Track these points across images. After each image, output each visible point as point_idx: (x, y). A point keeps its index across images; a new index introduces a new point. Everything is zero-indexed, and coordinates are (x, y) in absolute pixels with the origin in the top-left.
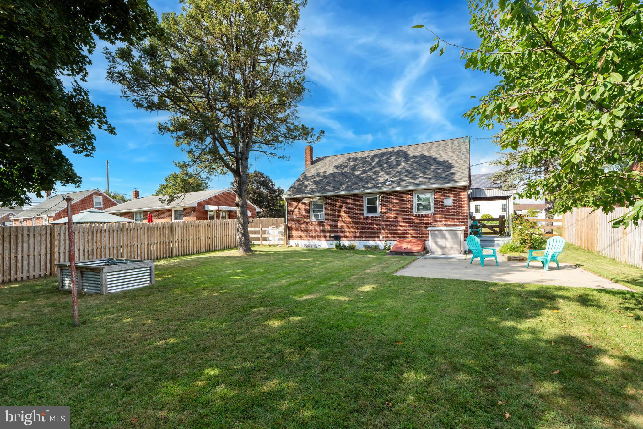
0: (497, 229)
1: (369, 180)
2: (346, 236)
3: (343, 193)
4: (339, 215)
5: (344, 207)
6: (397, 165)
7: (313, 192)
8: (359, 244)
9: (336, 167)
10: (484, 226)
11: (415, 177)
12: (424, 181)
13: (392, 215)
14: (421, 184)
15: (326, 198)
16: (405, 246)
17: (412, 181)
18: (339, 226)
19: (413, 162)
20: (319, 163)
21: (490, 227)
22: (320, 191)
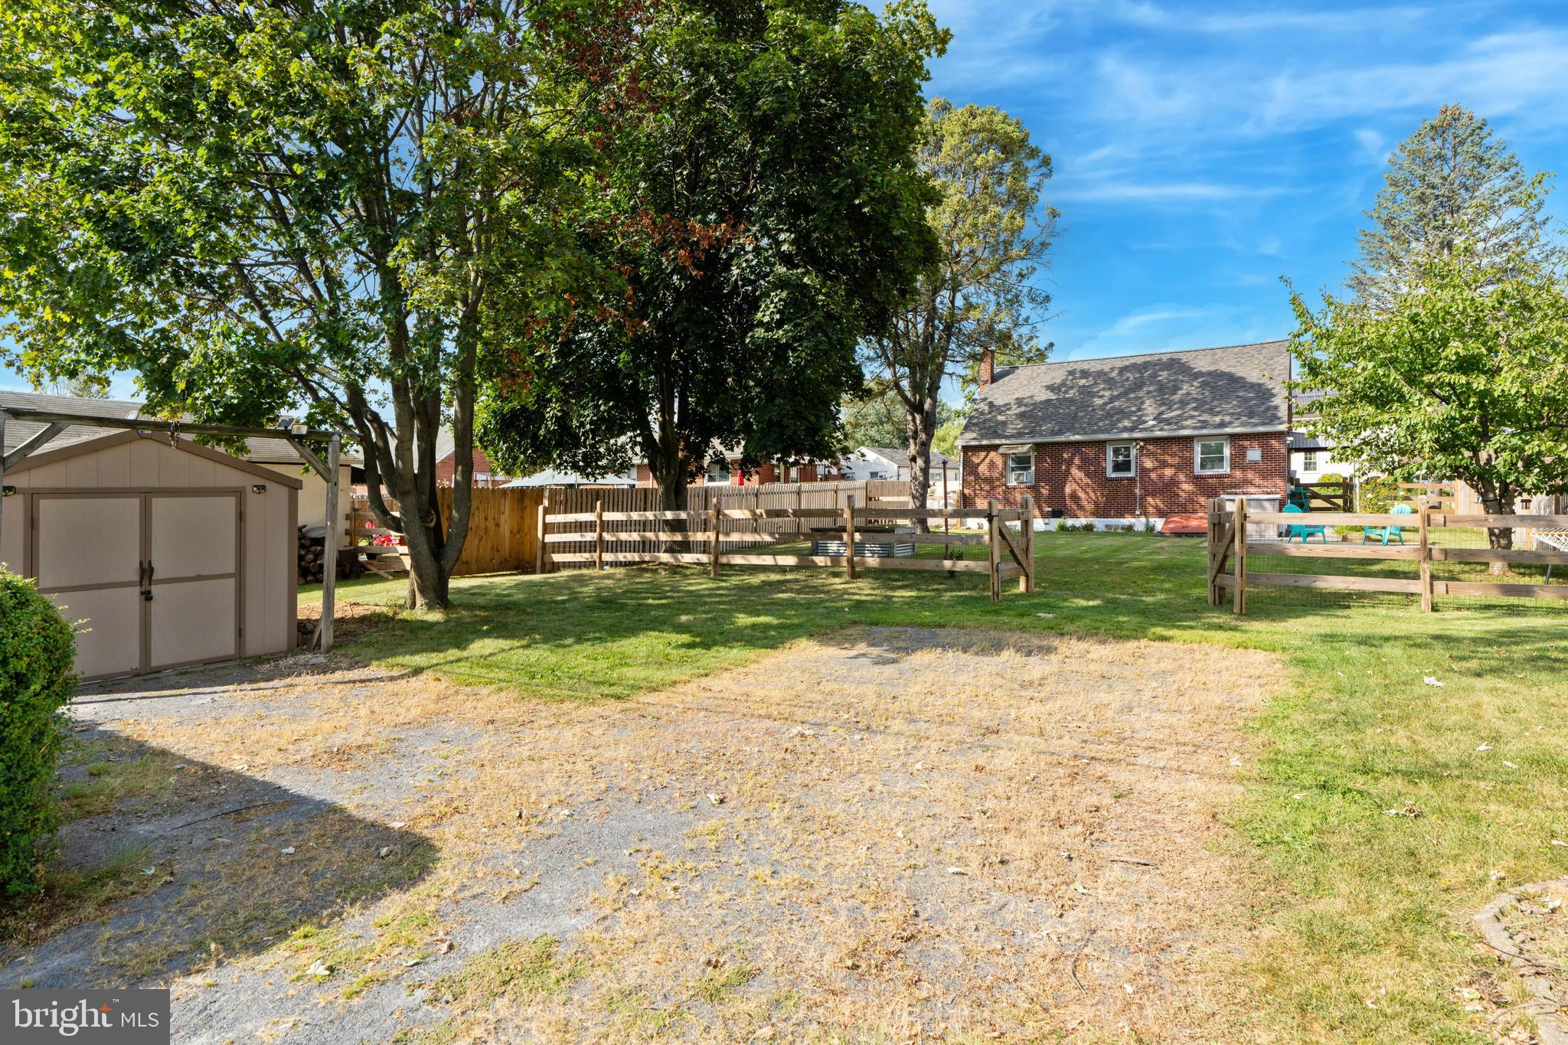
0: (1340, 502)
1: (1123, 414)
2: (1081, 508)
3: (1078, 438)
4: (1068, 472)
5: (1077, 461)
6: (1176, 389)
7: (1020, 435)
8: (1100, 523)
9: (1051, 388)
10: (1316, 496)
11: (1212, 412)
12: (1227, 419)
13: (1168, 472)
14: (1222, 425)
15: (1038, 446)
16: (1194, 523)
17: (1206, 417)
18: (1068, 490)
19: (1204, 385)
20: (1006, 379)
21: (1327, 498)
22: (1033, 433)
